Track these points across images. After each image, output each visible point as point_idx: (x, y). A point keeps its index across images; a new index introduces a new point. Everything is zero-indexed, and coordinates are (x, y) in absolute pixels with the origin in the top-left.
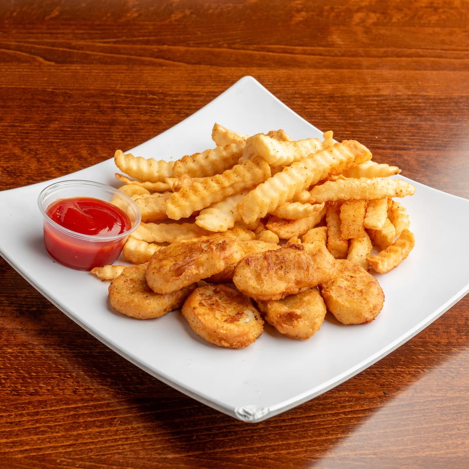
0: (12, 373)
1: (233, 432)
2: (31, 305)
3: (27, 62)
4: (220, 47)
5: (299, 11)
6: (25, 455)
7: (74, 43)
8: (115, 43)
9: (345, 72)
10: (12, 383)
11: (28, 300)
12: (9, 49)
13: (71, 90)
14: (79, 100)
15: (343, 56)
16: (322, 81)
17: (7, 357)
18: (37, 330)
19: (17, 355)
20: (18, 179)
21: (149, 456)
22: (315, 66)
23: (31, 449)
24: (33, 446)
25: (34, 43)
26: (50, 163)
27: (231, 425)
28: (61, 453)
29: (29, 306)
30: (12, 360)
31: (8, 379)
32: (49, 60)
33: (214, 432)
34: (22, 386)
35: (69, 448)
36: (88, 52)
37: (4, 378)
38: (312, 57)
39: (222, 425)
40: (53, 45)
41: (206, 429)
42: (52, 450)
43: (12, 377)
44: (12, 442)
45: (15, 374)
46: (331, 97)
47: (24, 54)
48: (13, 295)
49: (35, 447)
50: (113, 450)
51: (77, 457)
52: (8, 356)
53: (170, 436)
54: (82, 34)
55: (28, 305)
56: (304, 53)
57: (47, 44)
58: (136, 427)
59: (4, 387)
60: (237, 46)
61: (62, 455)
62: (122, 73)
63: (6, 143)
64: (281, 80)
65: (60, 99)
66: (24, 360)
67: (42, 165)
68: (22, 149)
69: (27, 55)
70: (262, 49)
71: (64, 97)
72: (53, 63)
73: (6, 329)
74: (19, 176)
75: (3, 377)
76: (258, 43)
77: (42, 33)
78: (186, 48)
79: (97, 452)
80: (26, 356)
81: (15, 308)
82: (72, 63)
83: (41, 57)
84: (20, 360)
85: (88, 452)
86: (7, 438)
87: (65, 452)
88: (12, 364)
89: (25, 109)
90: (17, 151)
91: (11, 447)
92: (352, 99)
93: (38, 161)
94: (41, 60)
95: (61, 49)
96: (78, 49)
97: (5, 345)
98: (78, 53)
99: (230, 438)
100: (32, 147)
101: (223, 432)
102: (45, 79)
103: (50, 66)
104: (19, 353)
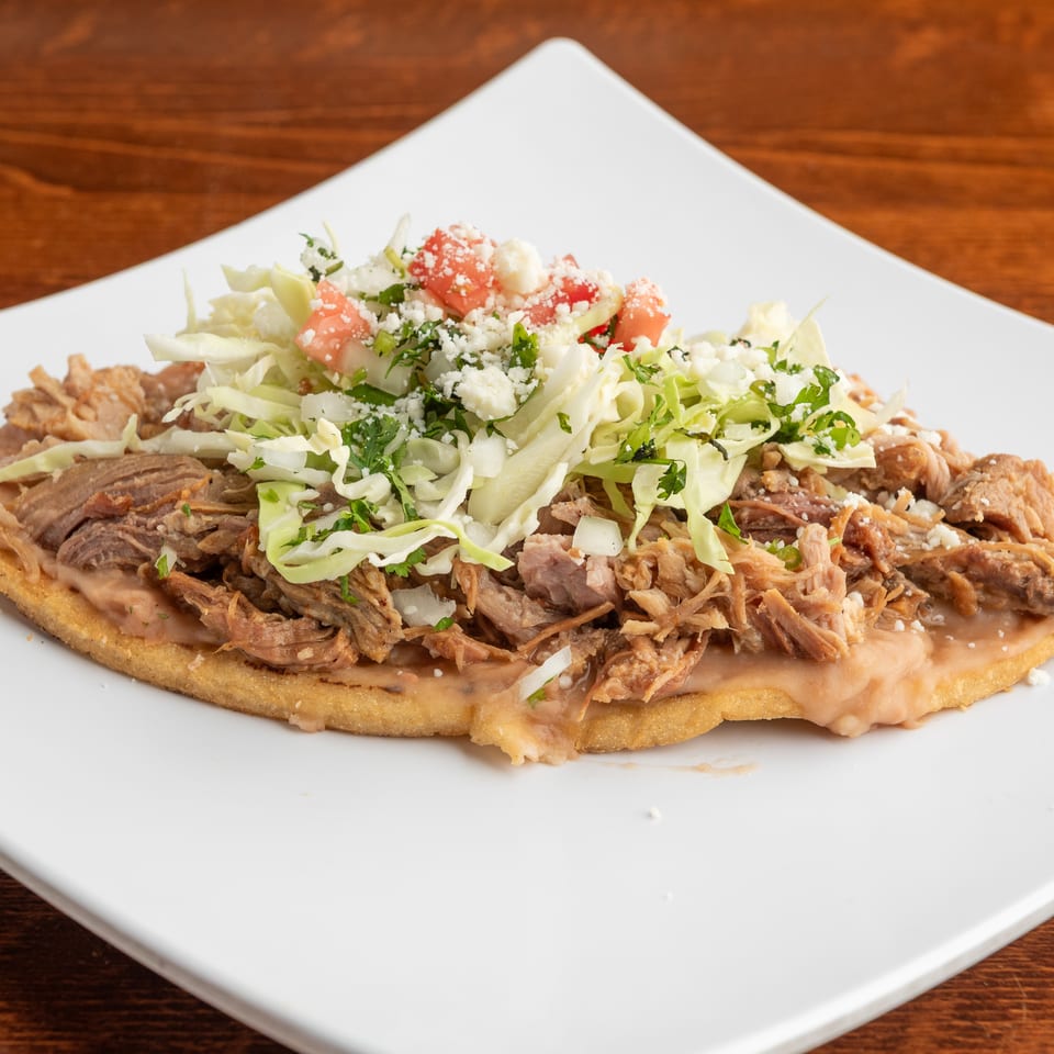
32: (54, 181)
36: (192, 156)
38: (983, 172)
57: (46, 129)
72: (64, 192)
77: (31, 94)
83: (26, 169)
94: (23, 179)
95: (95, 145)
96: (157, 147)
98: (154, 158)
102: (37, 243)
103: (55, 199)
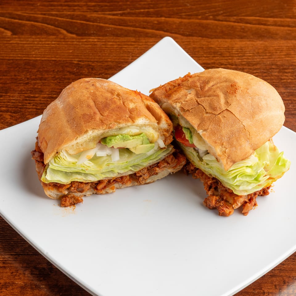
3: (53, 34)
4: (207, 18)
7: (89, 15)
8: (121, 15)
12: (37, 22)
13: (93, 62)
14: (100, 72)
16: (292, 52)
22: (286, 37)
25: (57, 15)
32: (71, 33)
36: (101, 25)
38: (282, 28)
40: (72, 17)
47: (49, 26)
54: (94, 6)
56: (275, 24)
57: (67, 16)
60: (220, 17)
62: (132, 45)
64: (260, 52)
69: (53, 27)
70: (241, 21)
71: (88, 69)
72: (74, 36)
76: (237, 15)
77: (61, 5)
78: (180, 20)
82: (90, 35)
83: (65, 29)
89: (59, 81)
94: (64, 32)
95: (79, 21)
96: (93, 22)
98: (93, 25)
102: (71, 51)
103: (73, 38)
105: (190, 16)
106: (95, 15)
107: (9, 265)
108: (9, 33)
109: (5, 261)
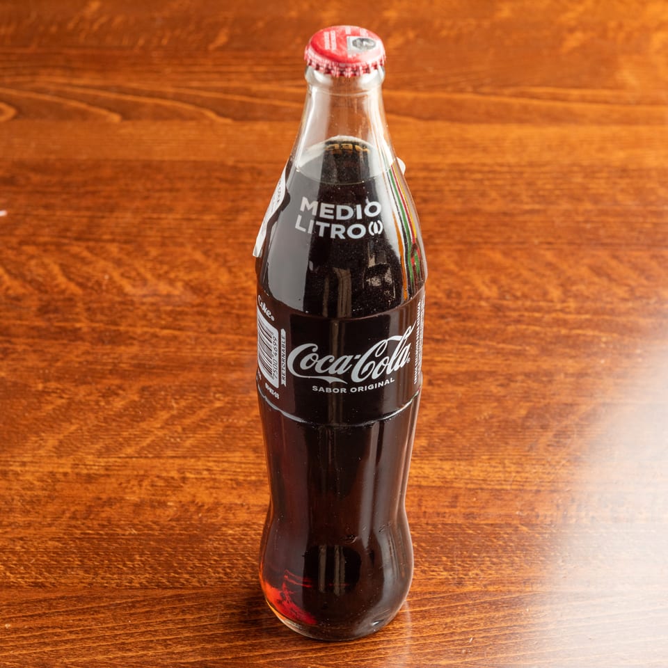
0: (237, 560)
1: (518, 633)
2: (248, 472)
3: (192, 119)
4: (462, 91)
5: (571, 30)
6: (268, 660)
7: (255, 87)
9: (643, 130)
10: (240, 573)
11: (243, 466)
12: (165, 99)
13: (261, 163)
15: (638, 103)
17: (228, 540)
18: (260, 506)
19: (241, 538)
20: (207, 298)
21: (418, 662)
22: (600, 121)
23: (274, 653)
24: (277, 649)
25: (199, 89)
26: (247, 275)
27: (515, 626)
28: (312, 658)
29: (247, 474)
30: (235, 544)
31: (233, 568)
32: (223, 116)
33: (494, 633)
34: (252, 577)
35: (320, 652)
36: (277, 103)
37: (228, 567)
38: (594, 107)
39: (503, 624)
40: (226, 91)
41: (485, 630)
42: (299, 655)
43: (238, 566)
44: (250, 645)
45: (241, 562)
46: (624, 171)
47: (186, 106)
48: (225, 459)
49: (280, 651)
50: (374, 655)
51: (331, 663)
52: (230, 538)
53: (440, 639)
54: (265, 73)
55: (244, 472)
56: (583, 100)
57: (217, 90)
58: (398, 627)
59: (230, 578)
60: (486, 89)
61: (312, 660)
63: (182, 245)
64: (552, 145)
65: (247, 177)
66: (249, 544)
67: (236, 277)
68: (206, 253)
69: (192, 107)
70: (523, 95)
71: (252, 174)
72: (228, 121)
73: (222, 504)
74: (206, 294)
75: (227, 565)
76: (516, 85)
77: (207, 72)
78: (414, 94)
79: (355, 658)
80: (252, 539)
81: (229, 477)
82: (256, 119)
83: (212, 111)
84: (245, 544)
85: (344, 657)
86: (243, 640)
87: (316, 657)
88: (236, 549)
89: (201, 193)
90: (199, 256)
91: (250, 651)
92: (654, 174)
93: (230, 271)
94: (211, 115)
95: (237, 98)
96: (262, 98)
97: (223, 525)
98: (261, 104)
99: (514, 641)
100: (219, 250)
101: (506, 634)
102: (222, 146)
103: (226, 125)
104: (243, 535)
105: (431, 88)
106: (265, 87)
107: (116, 472)
108: (115, 118)
109: (110, 466)
